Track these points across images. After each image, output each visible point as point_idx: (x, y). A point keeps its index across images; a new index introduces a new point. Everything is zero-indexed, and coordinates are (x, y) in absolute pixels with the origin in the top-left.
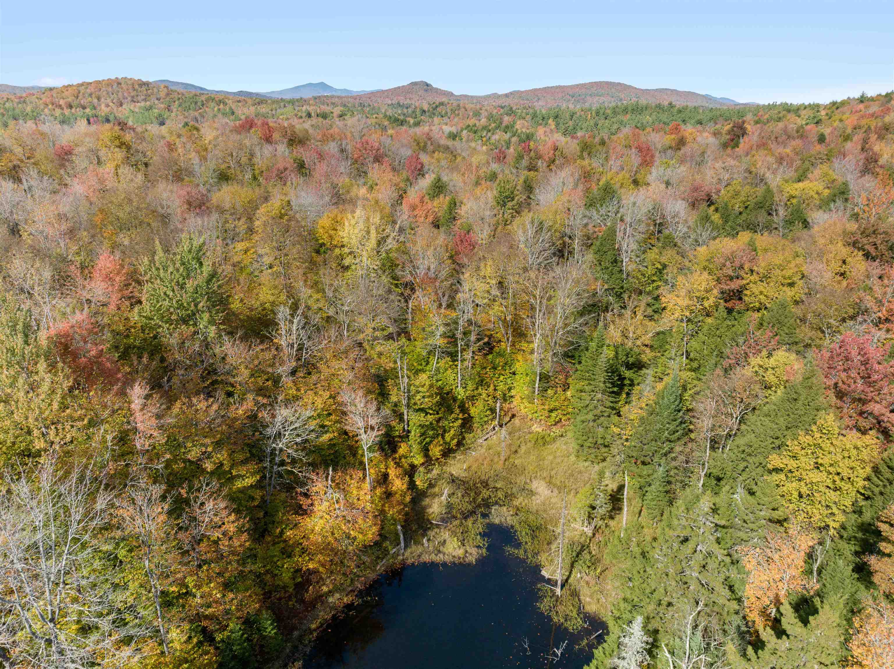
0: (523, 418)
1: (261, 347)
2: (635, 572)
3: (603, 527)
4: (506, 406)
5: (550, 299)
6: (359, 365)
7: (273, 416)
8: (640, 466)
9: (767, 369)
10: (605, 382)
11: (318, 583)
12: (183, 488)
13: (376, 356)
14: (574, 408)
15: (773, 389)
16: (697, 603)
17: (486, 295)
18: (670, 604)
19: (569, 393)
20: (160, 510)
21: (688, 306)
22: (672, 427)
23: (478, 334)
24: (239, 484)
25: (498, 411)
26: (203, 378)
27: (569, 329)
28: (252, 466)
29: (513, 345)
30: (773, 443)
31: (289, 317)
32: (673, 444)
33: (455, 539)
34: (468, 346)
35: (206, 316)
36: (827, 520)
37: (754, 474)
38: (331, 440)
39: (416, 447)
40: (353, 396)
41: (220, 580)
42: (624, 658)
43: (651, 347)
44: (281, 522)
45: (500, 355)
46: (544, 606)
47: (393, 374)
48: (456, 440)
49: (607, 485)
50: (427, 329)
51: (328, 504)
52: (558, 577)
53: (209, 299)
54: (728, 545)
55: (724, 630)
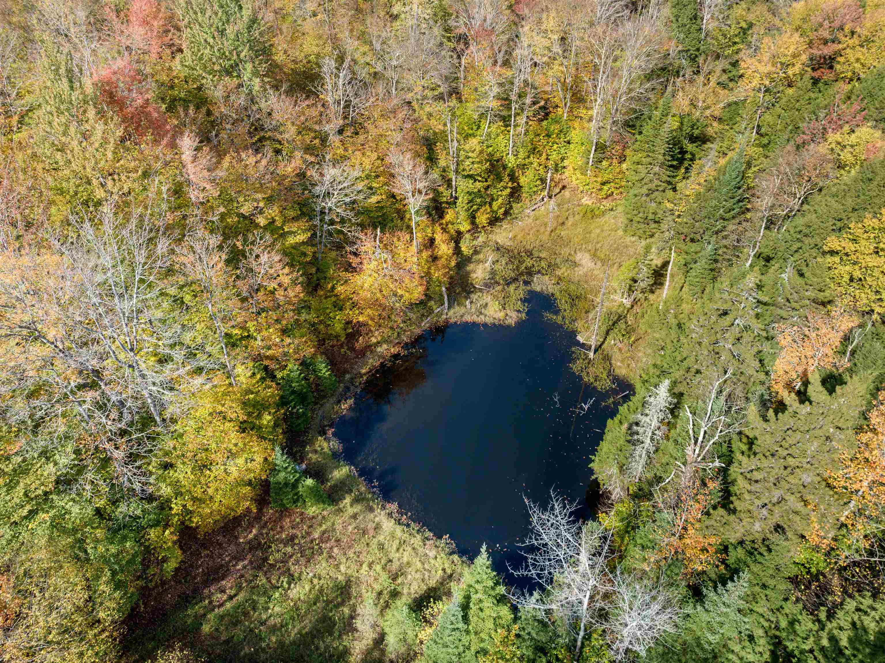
0: (574, 190)
1: (307, 102)
2: (668, 341)
3: (642, 300)
4: (557, 177)
5: (615, 60)
6: (408, 125)
7: (322, 175)
8: (689, 244)
9: (845, 146)
10: (664, 155)
11: (367, 334)
12: (238, 241)
13: (425, 117)
14: (628, 181)
15: (847, 168)
16: (726, 372)
17: (546, 52)
18: (698, 372)
19: (624, 166)
20: (217, 258)
21: (769, 73)
22: (728, 205)
23: (534, 97)
24: (291, 240)
25: (548, 181)
26: (251, 134)
27: (633, 94)
28: (303, 224)
29: (571, 111)
30: (834, 224)
31: (334, 70)
32: (726, 222)
33: (497, 303)
34: (522, 110)
35: (249, 66)
36: (873, 305)
37: (807, 255)
38: (378, 202)
39: (463, 215)
40: (401, 158)
41: (278, 326)
42: (647, 415)
43: (720, 119)
44: (332, 279)
45: (557, 122)
46: (576, 367)
47: (443, 136)
48: (503, 209)
49: (652, 260)
50: (479, 90)
51: (376, 263)
52: (593, 342)
53: (251, 48)
54: (766, 322)
55: (747, 398)
